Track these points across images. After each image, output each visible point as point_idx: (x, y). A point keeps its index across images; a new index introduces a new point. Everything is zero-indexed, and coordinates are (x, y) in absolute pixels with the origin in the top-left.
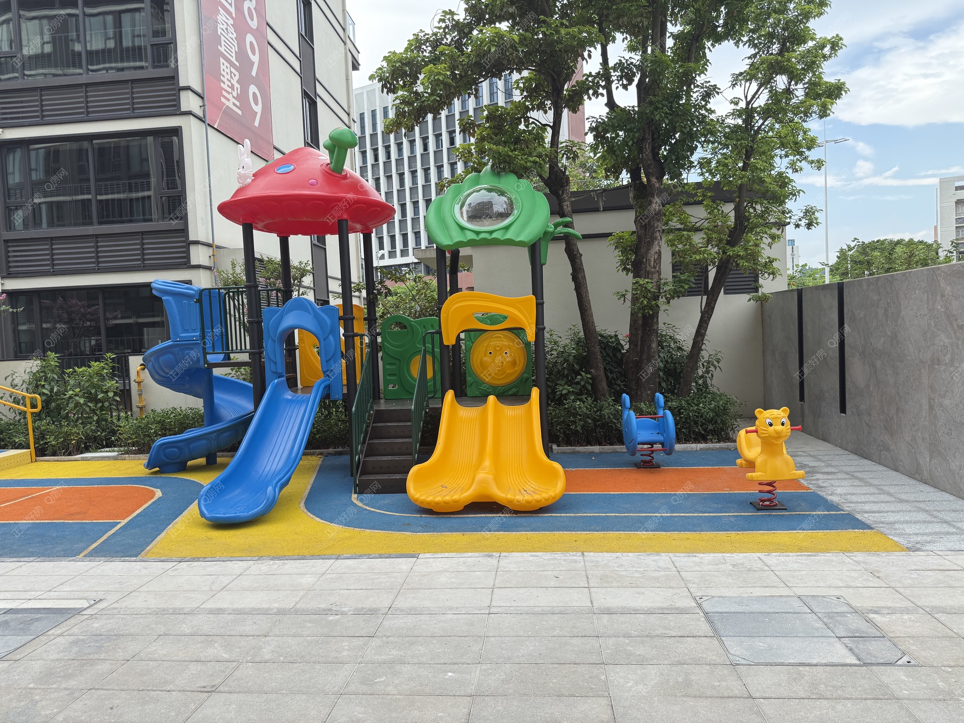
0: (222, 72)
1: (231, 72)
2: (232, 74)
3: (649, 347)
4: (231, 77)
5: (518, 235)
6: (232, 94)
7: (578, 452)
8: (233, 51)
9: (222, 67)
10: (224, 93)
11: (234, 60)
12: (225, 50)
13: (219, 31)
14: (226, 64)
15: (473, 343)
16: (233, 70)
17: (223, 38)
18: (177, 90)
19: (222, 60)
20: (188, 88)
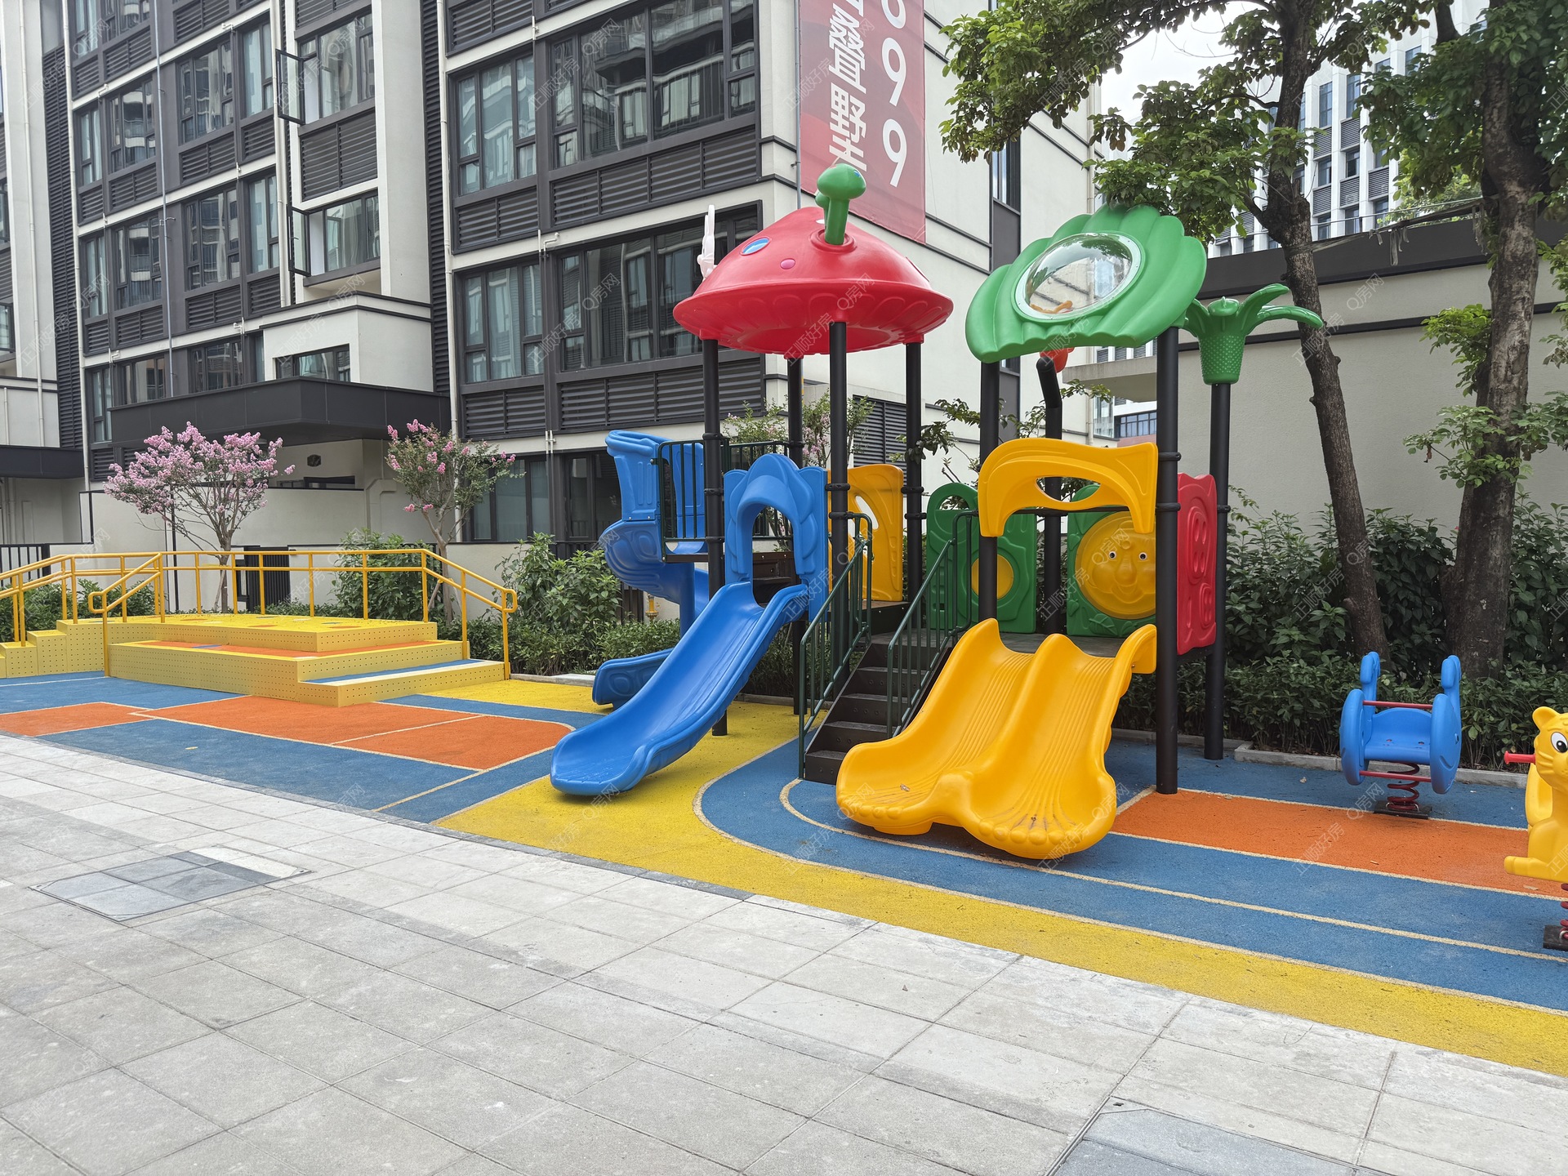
0: (834, 106)
1: (851, 104)
2: (853, 108)
3: (1484, 555)
4: (851, 112)
5: (1121, 324)
6: (850, 138)
7: (1288, 764)
8: (857, 70)
9: (834, 98)
10: (836, 139)
11: (857, 84)
12: (841, 71)
13: (832, 42)
14: (842, 92)
15: (1082, 535)
16: (854, 100)
17: (838, 52)
18: (757, 145)
19: (834, 88)
20: (772, 140)
